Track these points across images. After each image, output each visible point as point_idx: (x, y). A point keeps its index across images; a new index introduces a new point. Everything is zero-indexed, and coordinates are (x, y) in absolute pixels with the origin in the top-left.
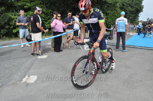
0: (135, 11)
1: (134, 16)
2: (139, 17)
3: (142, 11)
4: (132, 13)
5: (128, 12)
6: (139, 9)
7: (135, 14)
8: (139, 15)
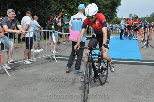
0: (110, 5)
1: (110, 12)
2: (117, 12)
3: (120, 5)
4: (107, 8)
5: (102, 7)
6: (116, 2)
7: (111, 8)
8: (117, 10)
